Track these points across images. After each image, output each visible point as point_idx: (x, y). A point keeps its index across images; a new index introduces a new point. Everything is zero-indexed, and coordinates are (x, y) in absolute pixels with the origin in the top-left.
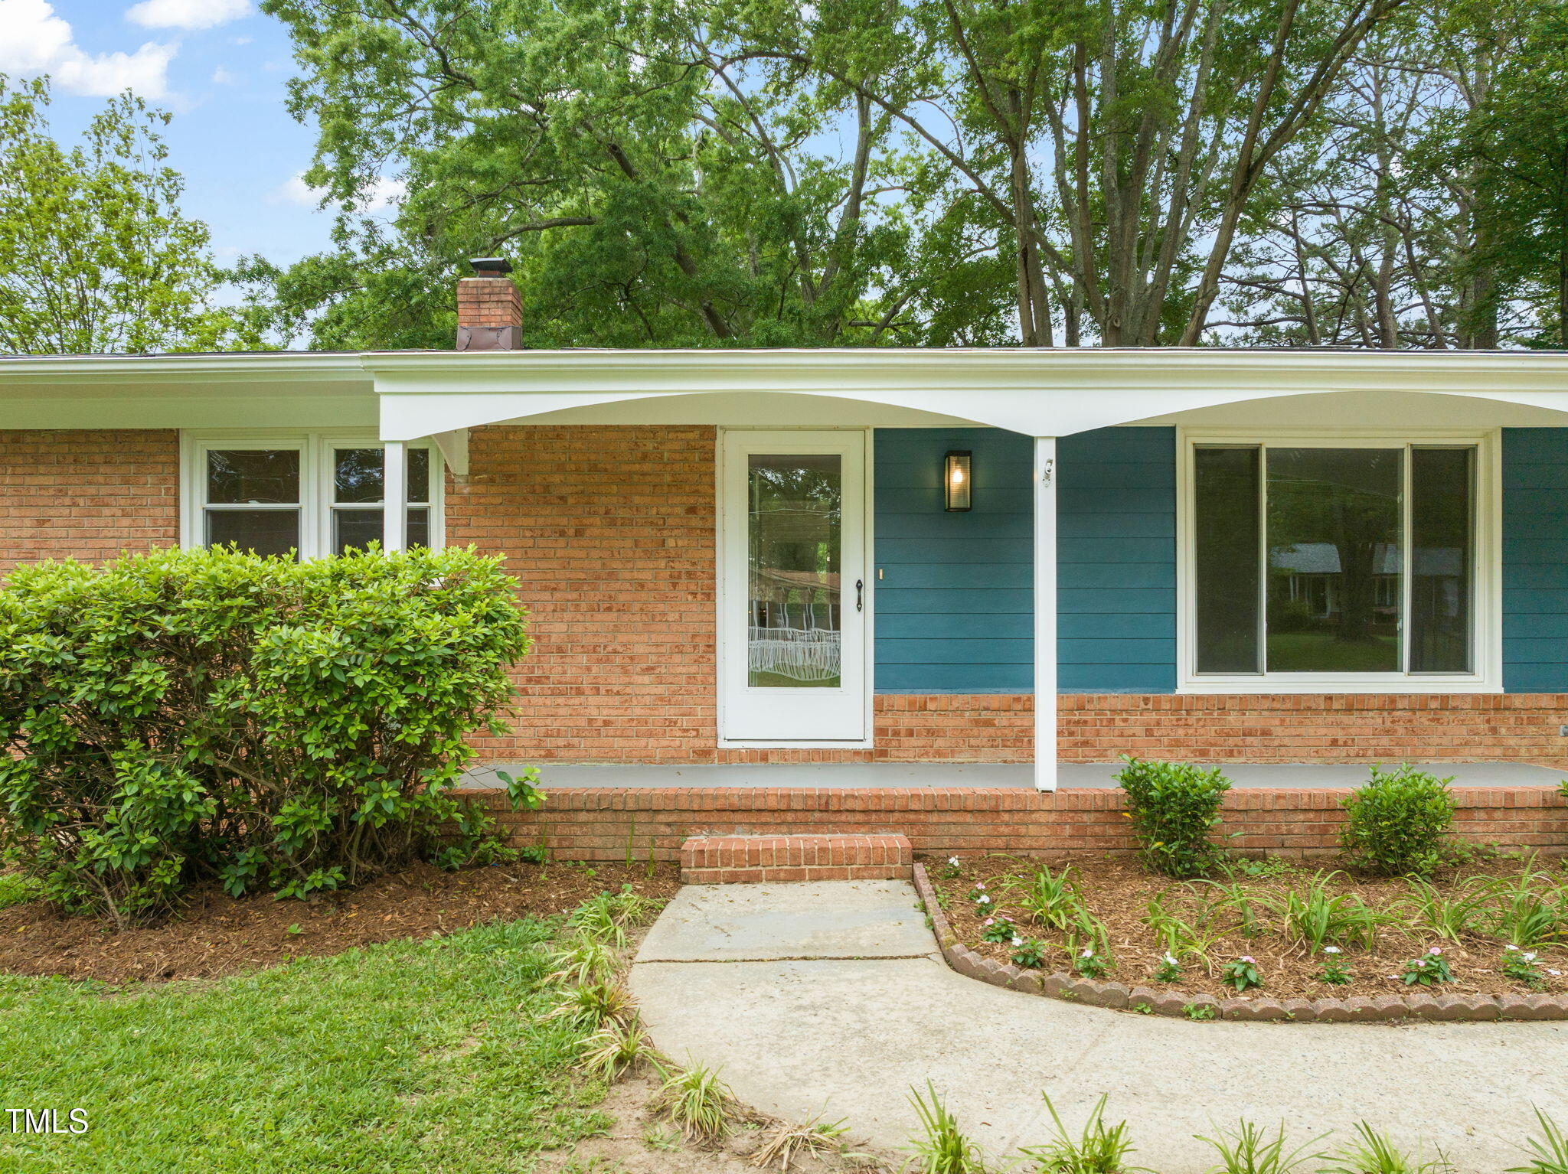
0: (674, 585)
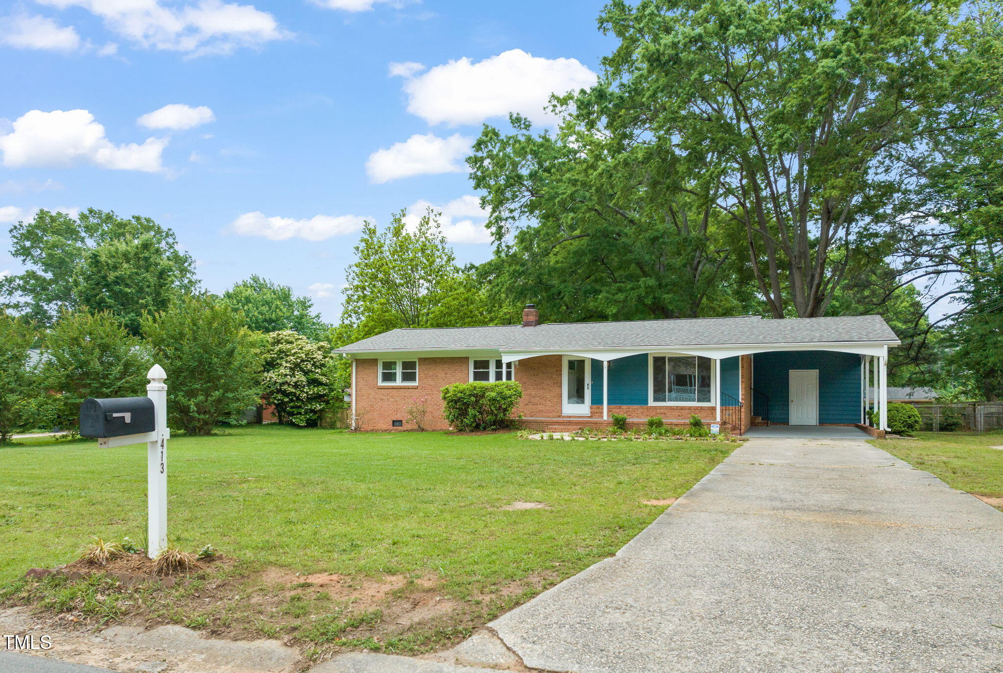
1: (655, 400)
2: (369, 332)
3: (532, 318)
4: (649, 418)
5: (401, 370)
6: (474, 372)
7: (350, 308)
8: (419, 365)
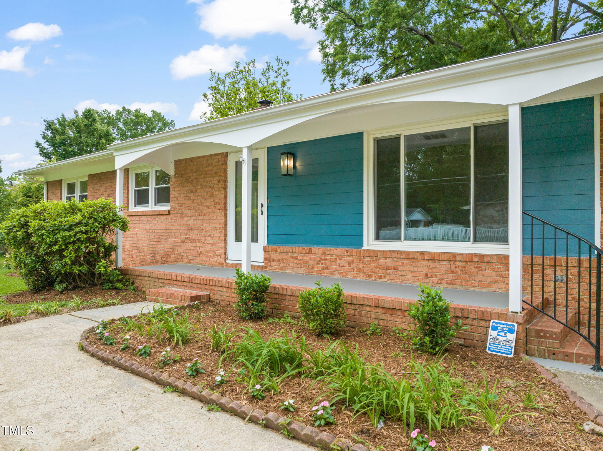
0: (215, 207)
1: (378, 236)
5: (79, 193)
8: (89, 185)
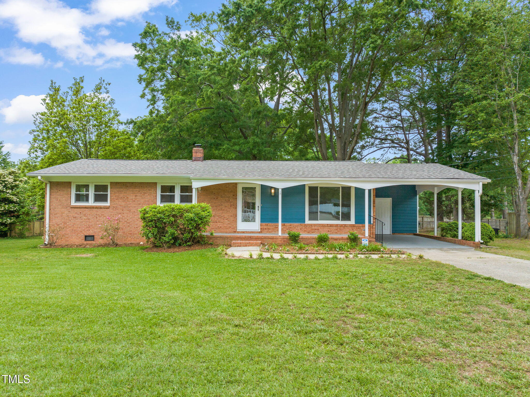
0: (231, 207)
1: (310, 219)
2: (52, 163)
3: (200, 155)
4: (319, 235)
5: (93, 192)
6: (161, 195)
7: (36, 145)
8: (111, 188)
